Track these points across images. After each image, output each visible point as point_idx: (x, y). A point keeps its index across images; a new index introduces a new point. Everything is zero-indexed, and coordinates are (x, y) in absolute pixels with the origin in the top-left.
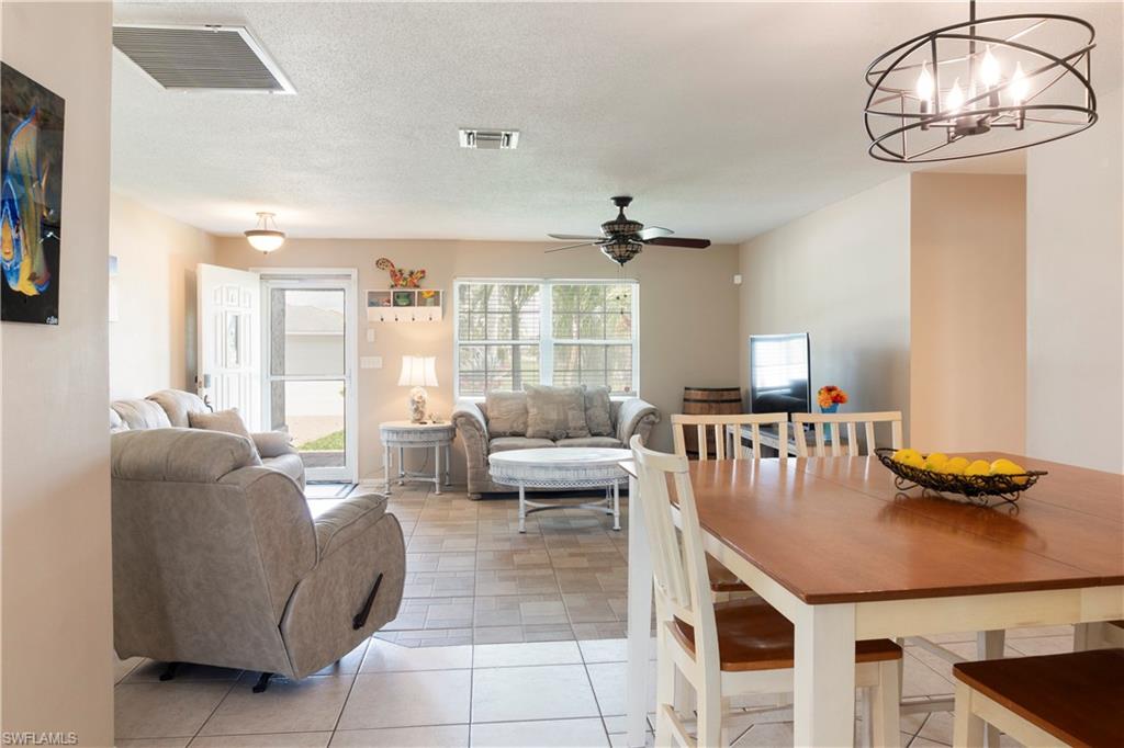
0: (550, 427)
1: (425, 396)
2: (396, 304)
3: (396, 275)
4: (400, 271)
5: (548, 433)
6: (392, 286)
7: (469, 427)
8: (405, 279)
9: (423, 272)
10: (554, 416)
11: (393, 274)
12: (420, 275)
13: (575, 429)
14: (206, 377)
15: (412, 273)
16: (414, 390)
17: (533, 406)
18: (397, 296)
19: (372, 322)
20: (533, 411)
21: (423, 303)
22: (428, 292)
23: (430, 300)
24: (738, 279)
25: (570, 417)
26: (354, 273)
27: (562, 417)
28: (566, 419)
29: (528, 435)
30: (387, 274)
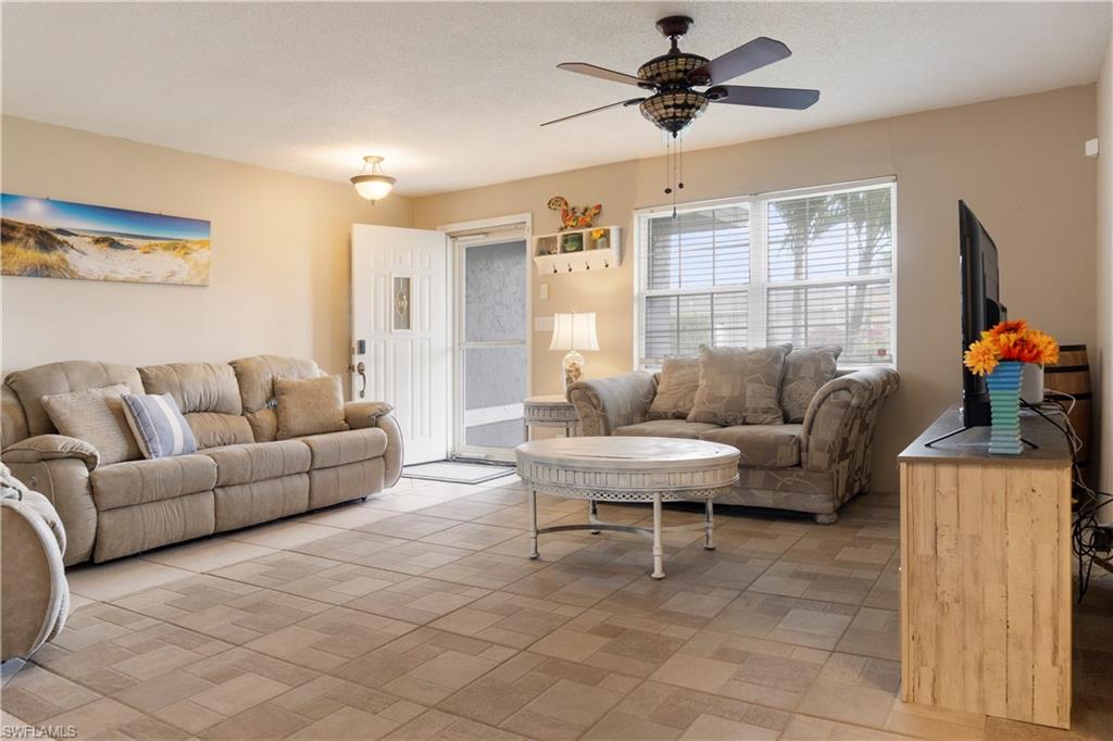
0: (719, 408)
1: (581, 363)
2: (564, 251)
3: (569, 214)
4: (573, 209)
5: (715, 415)
6: (562, 229)
7: (585, 403)
8: (577, 218)
9: (599, 207)
10: (725, 391)
11: (565, 214)
12: (593, 212)
13: (755, 411)
14: (362, 345)
15: (586, 210)
16: (569, 355)
17: (703, 378)
18: (566, 240)
19: (545, 276)
20: (702, 383)
21: (594, 245)
22: (597, 231)
23: (599, 241)
24: (1091, 148)
25: (749, 393)
26: (527, 217)
27: (737, 393)
28: (743, 395)
29: (689, 417)
30: (558, 215)
